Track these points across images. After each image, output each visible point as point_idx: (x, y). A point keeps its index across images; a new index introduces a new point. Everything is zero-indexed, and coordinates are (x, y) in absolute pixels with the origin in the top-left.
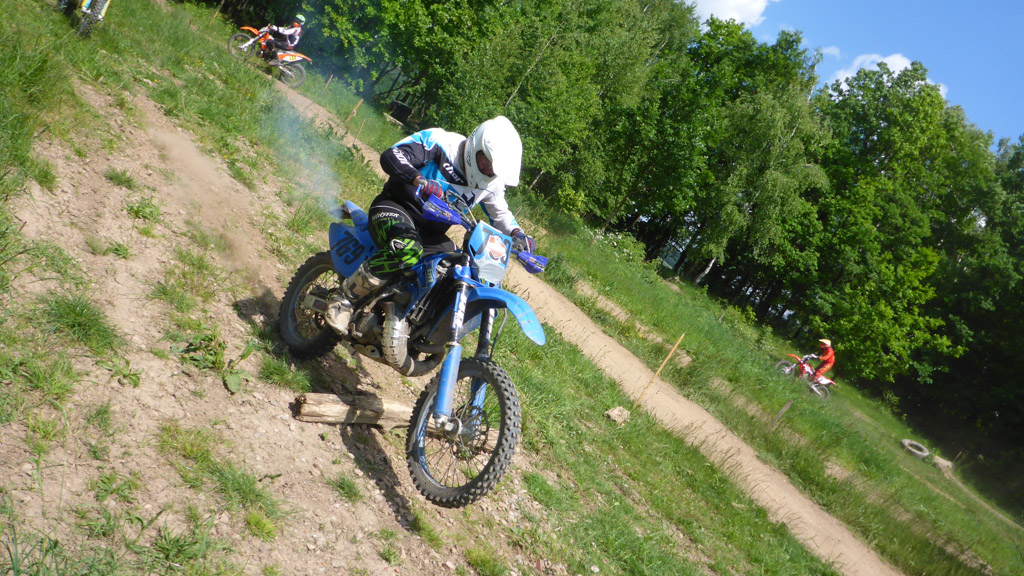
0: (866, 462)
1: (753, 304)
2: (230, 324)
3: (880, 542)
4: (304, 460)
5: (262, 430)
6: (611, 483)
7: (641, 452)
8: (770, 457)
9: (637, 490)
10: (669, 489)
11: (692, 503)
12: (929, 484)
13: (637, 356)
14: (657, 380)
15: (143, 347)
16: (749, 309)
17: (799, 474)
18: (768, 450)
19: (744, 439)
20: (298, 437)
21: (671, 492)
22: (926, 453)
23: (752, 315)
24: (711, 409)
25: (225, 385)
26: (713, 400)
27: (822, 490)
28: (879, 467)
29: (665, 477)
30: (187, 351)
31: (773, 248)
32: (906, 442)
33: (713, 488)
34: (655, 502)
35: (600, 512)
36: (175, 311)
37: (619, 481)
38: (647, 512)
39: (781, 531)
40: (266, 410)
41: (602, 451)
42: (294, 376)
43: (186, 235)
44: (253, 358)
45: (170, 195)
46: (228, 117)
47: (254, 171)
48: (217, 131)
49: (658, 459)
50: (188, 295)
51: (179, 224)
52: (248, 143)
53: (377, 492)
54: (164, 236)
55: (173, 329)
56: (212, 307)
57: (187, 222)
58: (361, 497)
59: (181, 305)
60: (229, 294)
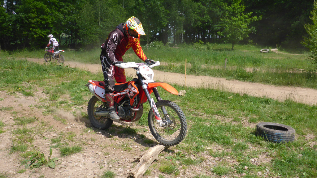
0: (255, 62)
1: (200, 39)
2: (43, 145)
3: (272, 82)
4: (90, 175)
5: (70, 174)
6: (191, 115)
7: (194, 100)
8: (230, 77)
9: (200, 112)
10: (208, 105)
11: (217, 105)
12: (274, 58)
13: (178, 73)
14: (187, 76)
15: (15, 173)
16: (200, 41)
17: (240, 77)
18: (228, 76)
19: (220, 77)
20: (85, 168)
21: (210, 106)
22: (268, 50)
23: (202, 42)
24: (206, 74)
25: (50, 167)
26: (205, 72)
27: (249, 77)
28: (260, 62)
29: (206, 103)
30: (31, 164)
31: (196, 21)
32: (261, 50)
33: (220, 97)
34: (207, 112)
35: (193, 126)
36: (22, 153)
37: (193, 113)
38: (206, 116)
39: (246, 97)
40: (69, 166)
41: (183, 107)
42: (73, 148)
43: (15, 124)
44: (56, 151)
45: (5, 115)
46: (16, 79)
47: (32, 90)
48: (13, 85)
49: (200, 99)
50: (24, 144)
51: (12, 122)
52: (26, 83)
53: (120, 169)
54: (8, 129)
55: (23, 159)
56: (34, 143)
57: (15, 120)
58: (115, 175)
59: (22, 150)
60: (39, 134)
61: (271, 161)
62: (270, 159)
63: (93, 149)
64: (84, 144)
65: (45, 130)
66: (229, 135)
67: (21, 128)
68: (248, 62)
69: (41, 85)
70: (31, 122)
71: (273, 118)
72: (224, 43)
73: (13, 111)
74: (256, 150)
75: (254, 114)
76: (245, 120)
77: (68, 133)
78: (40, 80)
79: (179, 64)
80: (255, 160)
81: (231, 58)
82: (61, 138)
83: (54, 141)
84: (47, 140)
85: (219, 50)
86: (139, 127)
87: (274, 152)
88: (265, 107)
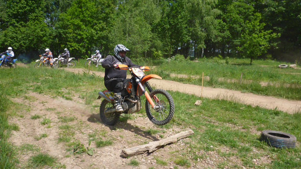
0: (271, 77)
1: (220, 54)
2: (82, 138)
3: (286, 96)
4: (119, 162)
5: (104, 161)
6: (205, 122)
7: (209, 109)
8: (245, 90)
9: (213, 120)
10: (222, 114)
11: (230, 114)
12: (292, 73)
13: (196, 85)
14: (203, 88)
15: (62, 157)
16: (219, 56)
17: (255, 91)
18: (243, 89)
19: (236, 90)
20: (115, 157)
22: (287, 66)
23: (221, 56)
24: (223, 87)
25: (89, 154)
26: (222, 85)
27: (263, 91)
28: (276, 77)
29: (219, 112)
30: (74, 151)
31: (216, 37)
32: (280, 66)
33: (233, 107)
34: (219, 120)
35: (206, 131)
36: (67, 143)
37: (207, 120)
38: (219, 124)
39: (257, 108)
40: (103, 155)
41: (198, 114)
42: (106, 142)
43: (60, 122)
44: (93, 144)
45: (51, 114)
46: (56, 85)
47: (70, 95)
48: (55, 90)
49: (215, 108)
50: (68, 137)
51: (57, 120)
52: (65, 89)
53: (143, 159)
54: (54, 125)
55: (68, 148)
56: (76, 136)
57: (59, 118)
58: (139, 163)
59: (67, 141)
60: (79, 130)
61: (271, 162)
62: (270, 161)
63: (122, 143)
64: (114, 140)
65: (83, 127)
66: (236, 139)
67: (64, 124)
68: (264, 77)
69: (77, 91)
70: (72, 120)
71: (280, 128)
72: (243, 58)
73: (56, 111)
74: (259, 153)
75: (263, 123)
76: (253, 129)
77: (101, 131)
78: (76, 87)
79: (198, 77)
80: (257, 161)
81: (248, 73)
82: (96, 134)
83: (91, 136)
84: (85, 135)
85: (237, 64)
86: (159, 129)
87: (275, 155)
88: (274, 118)
